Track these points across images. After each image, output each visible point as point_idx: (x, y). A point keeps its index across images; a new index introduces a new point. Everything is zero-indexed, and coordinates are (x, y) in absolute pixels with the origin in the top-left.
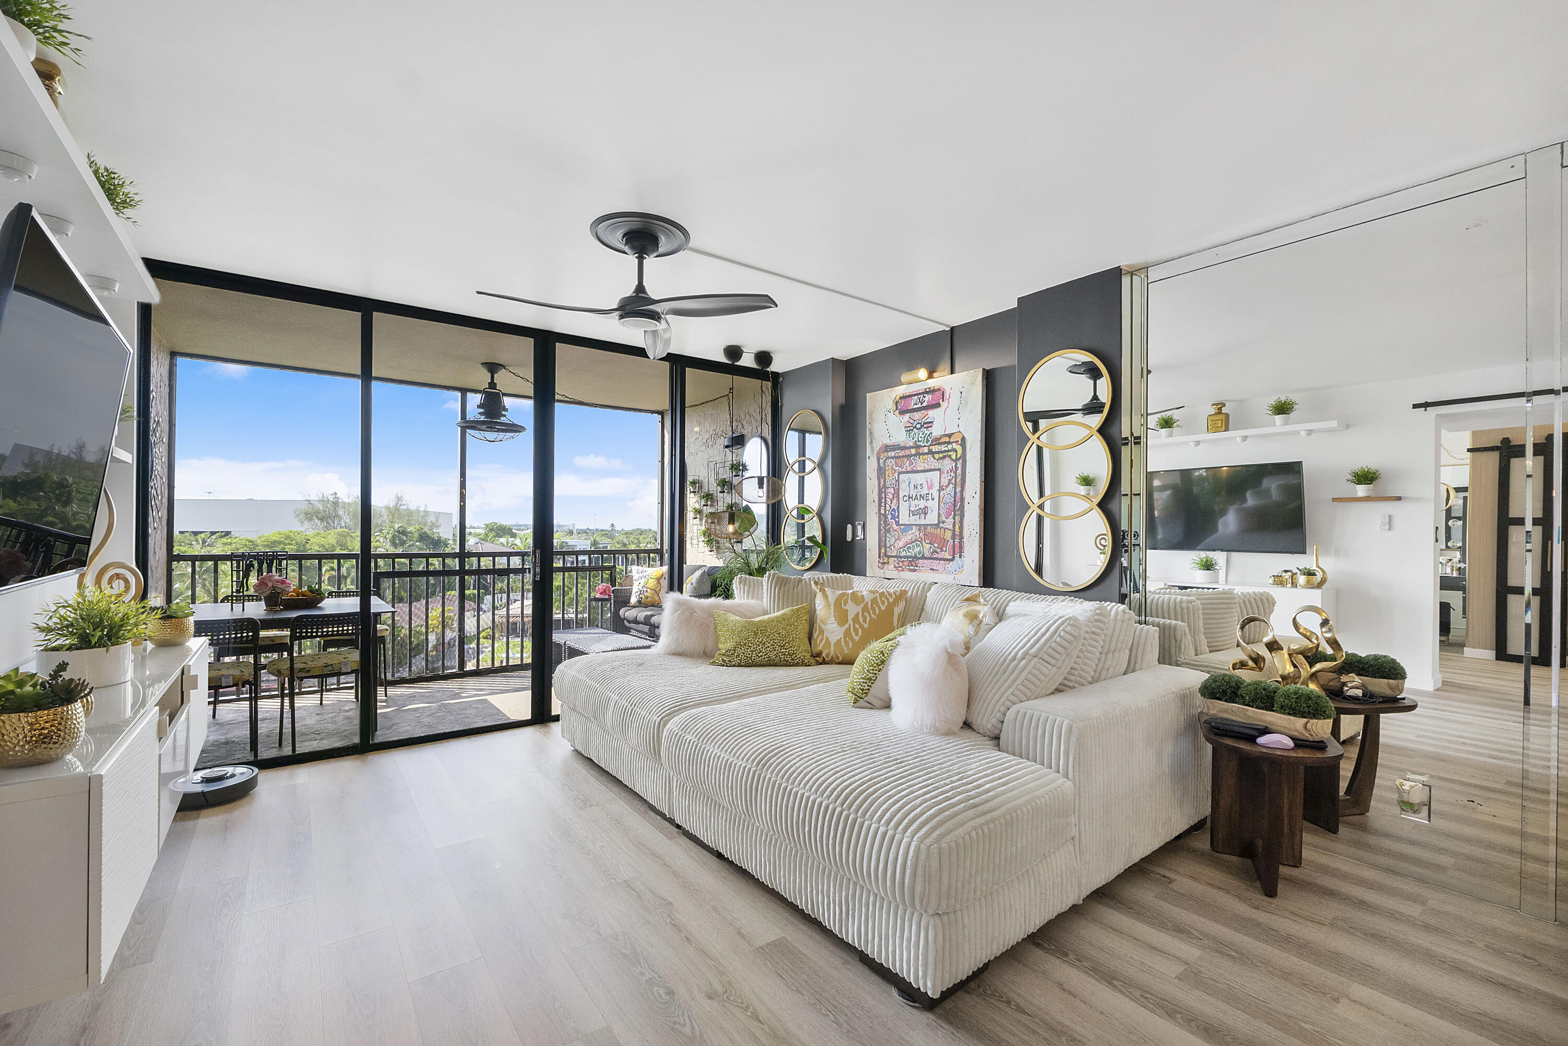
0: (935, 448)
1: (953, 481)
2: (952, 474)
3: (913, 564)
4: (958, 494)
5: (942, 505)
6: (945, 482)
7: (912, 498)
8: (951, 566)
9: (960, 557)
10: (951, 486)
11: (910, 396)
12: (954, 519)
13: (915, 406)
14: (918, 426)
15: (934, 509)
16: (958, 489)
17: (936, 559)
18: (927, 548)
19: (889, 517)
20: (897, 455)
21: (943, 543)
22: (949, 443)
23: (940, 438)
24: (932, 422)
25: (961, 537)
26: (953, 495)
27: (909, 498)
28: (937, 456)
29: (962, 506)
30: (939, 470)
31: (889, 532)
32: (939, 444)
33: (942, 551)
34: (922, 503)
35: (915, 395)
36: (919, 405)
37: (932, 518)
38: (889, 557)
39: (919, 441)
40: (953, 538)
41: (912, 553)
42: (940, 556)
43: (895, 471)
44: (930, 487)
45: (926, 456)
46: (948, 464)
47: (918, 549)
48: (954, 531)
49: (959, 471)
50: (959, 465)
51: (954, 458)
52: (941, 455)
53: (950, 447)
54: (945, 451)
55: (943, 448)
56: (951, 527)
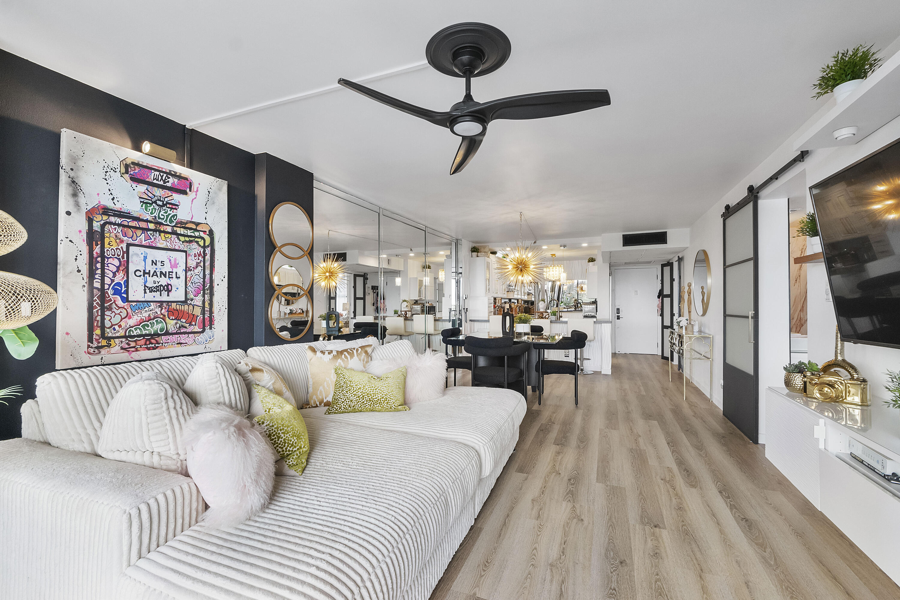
0: (180, 231)
1: (202, 264)
2: (200, 258)
3: (153, 341)
4: (208, 277)
5: (189, 284)
6: (192, 263)
7: (149, 273)
8: (201, 338)
9: (211, 328)
10: (199, 268)
11: (151, 169)
12: (204, 296)
13: (155, 181)
14: (160, 203)
15: (179, 287)
16: (208, 272)
17: (185, 333)
18: (171, 324)
19: (110, 292)
20: (126, 223)
21: (191, 319)
22: (196, 230)
23: (186, 223)
24: (177, 205)
25: (211, 312)
26: (201, 275)
27: (145, 273)
28: (182, 239)
29: (211, 288)
30: (185, 252)
31: (110, 309)
32: (185, 228)
33: (191, 325)
34: (164, 281)
35: (156, 170)
36: (161, 183)
37: (178, 295)
38: (109, 339)
39: (159, 218)
40: (203, 313)
41: (151, 330)
42: (188, 330)
43: (122, 241)
44: (175, 265)
45: (170, 236)
46: (195, 249)
47: (160, 326)
48: (204, 307)
49: (208, 257)
50: (208, 251)
51: (202, 245)
52: (187, 239)
53: (197, 234)
54: (191, 236)
55: (189, 233)
56: (200, 304)
